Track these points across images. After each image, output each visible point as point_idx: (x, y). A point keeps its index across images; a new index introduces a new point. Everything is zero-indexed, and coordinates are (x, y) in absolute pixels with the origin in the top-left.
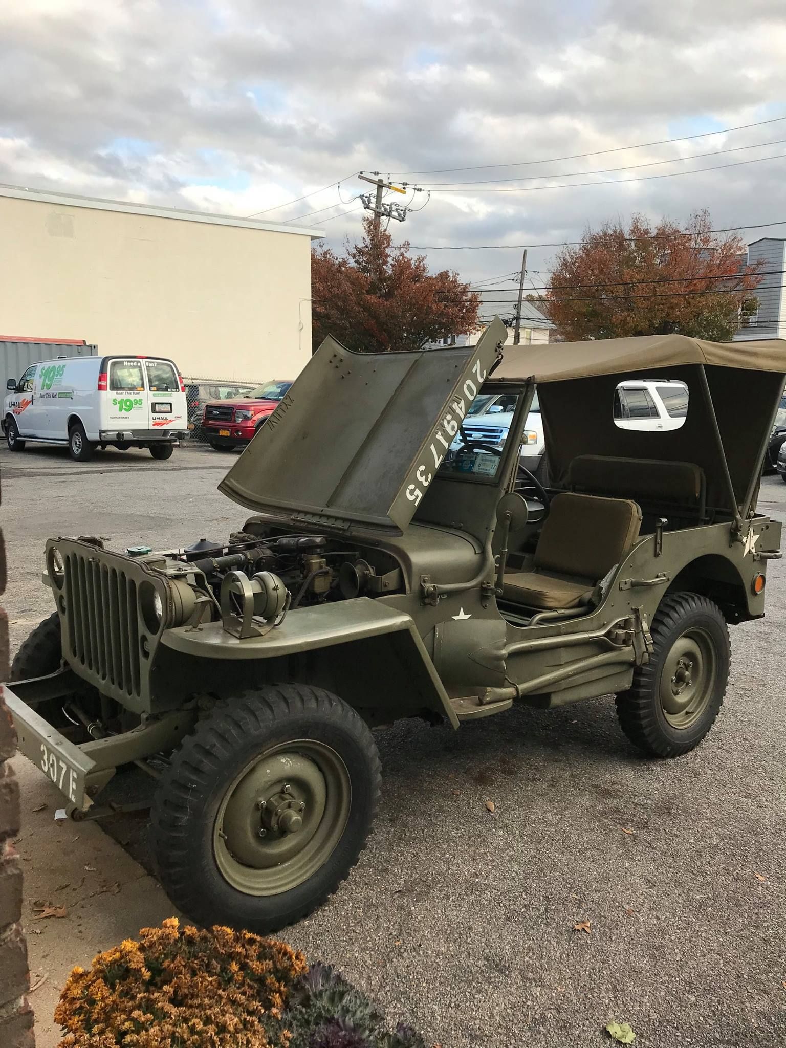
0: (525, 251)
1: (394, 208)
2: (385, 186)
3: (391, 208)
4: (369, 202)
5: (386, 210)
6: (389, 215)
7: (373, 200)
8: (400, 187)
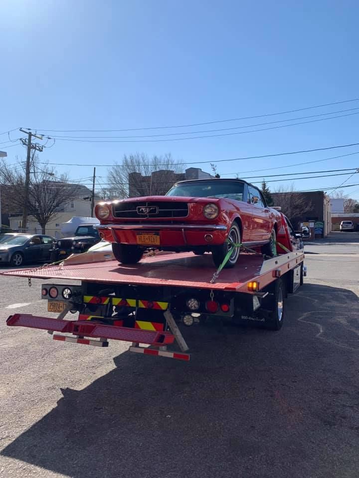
0: (95, 168)
1: (37, 145)
2: (33, 135)
3: (36, 145)
4: (25, 141)
5: (33, 146)
6: (35, 148)
7: (27, 141)
8: (40, 136)
